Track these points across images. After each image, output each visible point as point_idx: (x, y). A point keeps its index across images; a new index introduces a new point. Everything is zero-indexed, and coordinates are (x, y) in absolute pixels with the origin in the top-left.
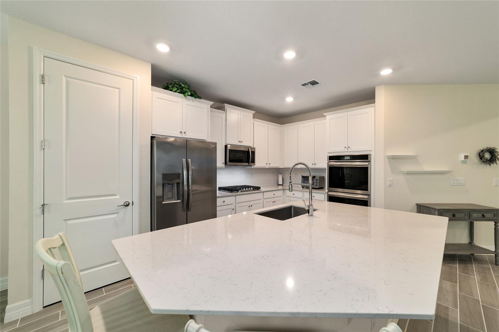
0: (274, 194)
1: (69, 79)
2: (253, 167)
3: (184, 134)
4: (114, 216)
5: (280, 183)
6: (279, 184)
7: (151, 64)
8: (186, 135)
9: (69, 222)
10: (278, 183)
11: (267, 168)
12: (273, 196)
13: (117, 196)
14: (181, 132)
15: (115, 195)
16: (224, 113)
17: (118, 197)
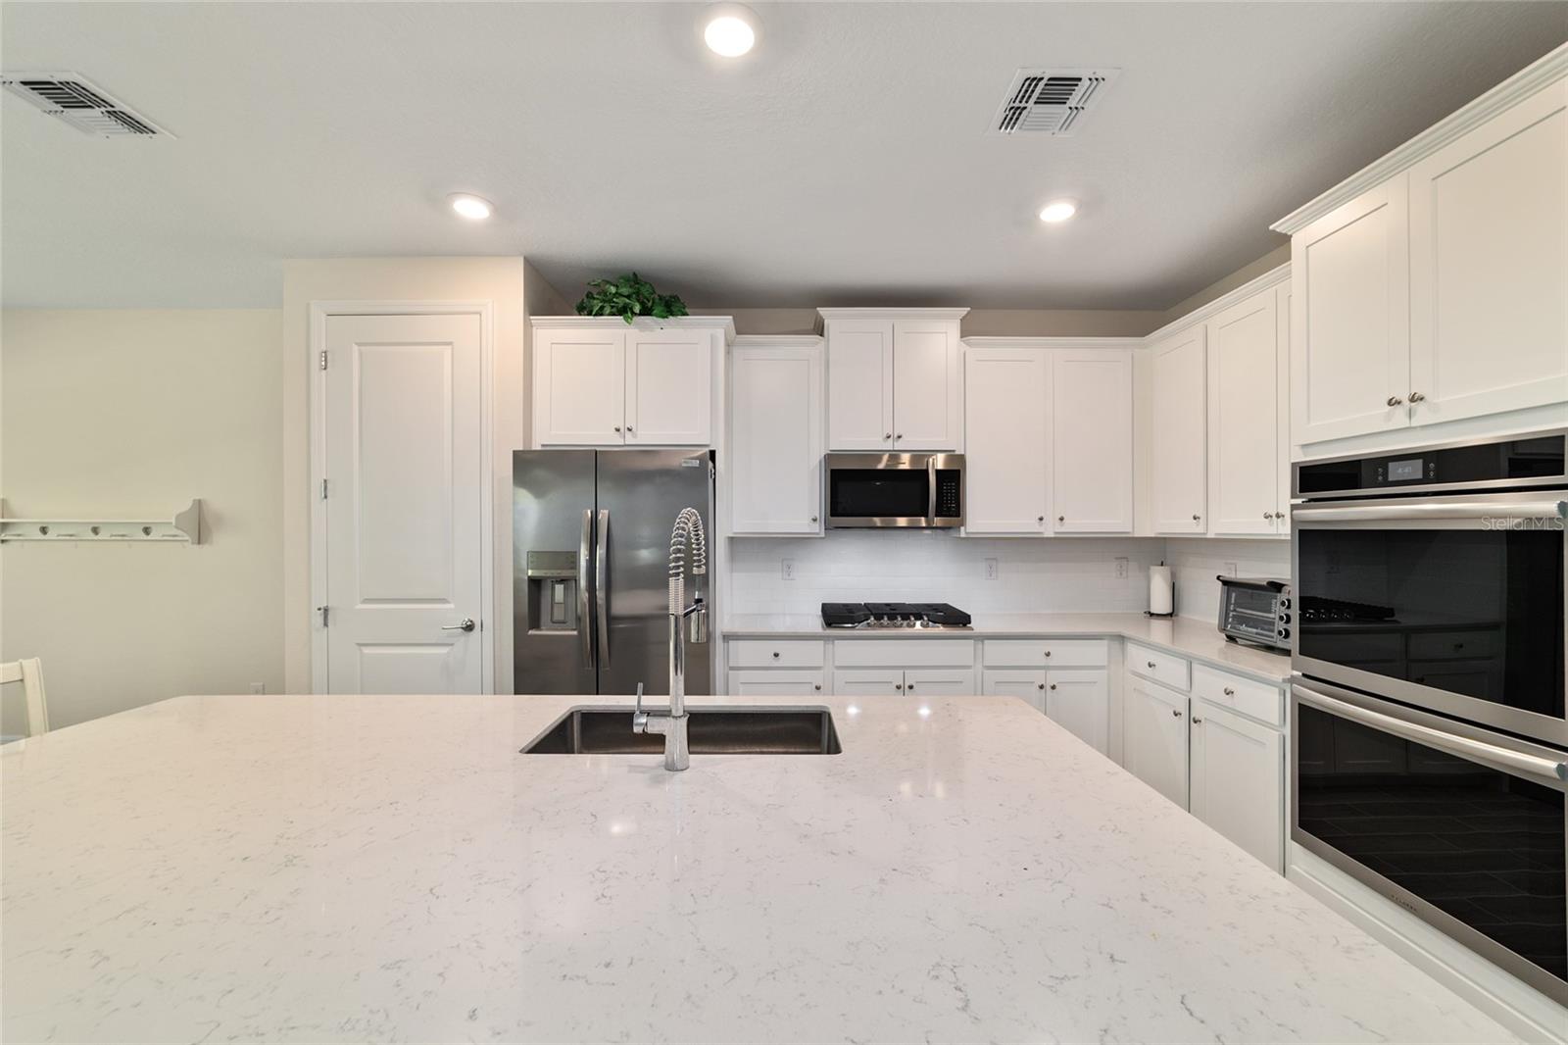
0: (1048, 654)
1: (363, 348)
2: (963, 535)
3: (628, 434)
4: (444, 650)
5: (1161, 604)
6: (1152, 612)
7: (522, 259)
8: (635, 436)
9: (367, 650)
10: (1149, 606)
11: (1051, 538)
12: (1043, 661)
13: (448, 602)
14: (618, 430)
15: (443, 601)
16: (817, 343)
17: (452, 606)
